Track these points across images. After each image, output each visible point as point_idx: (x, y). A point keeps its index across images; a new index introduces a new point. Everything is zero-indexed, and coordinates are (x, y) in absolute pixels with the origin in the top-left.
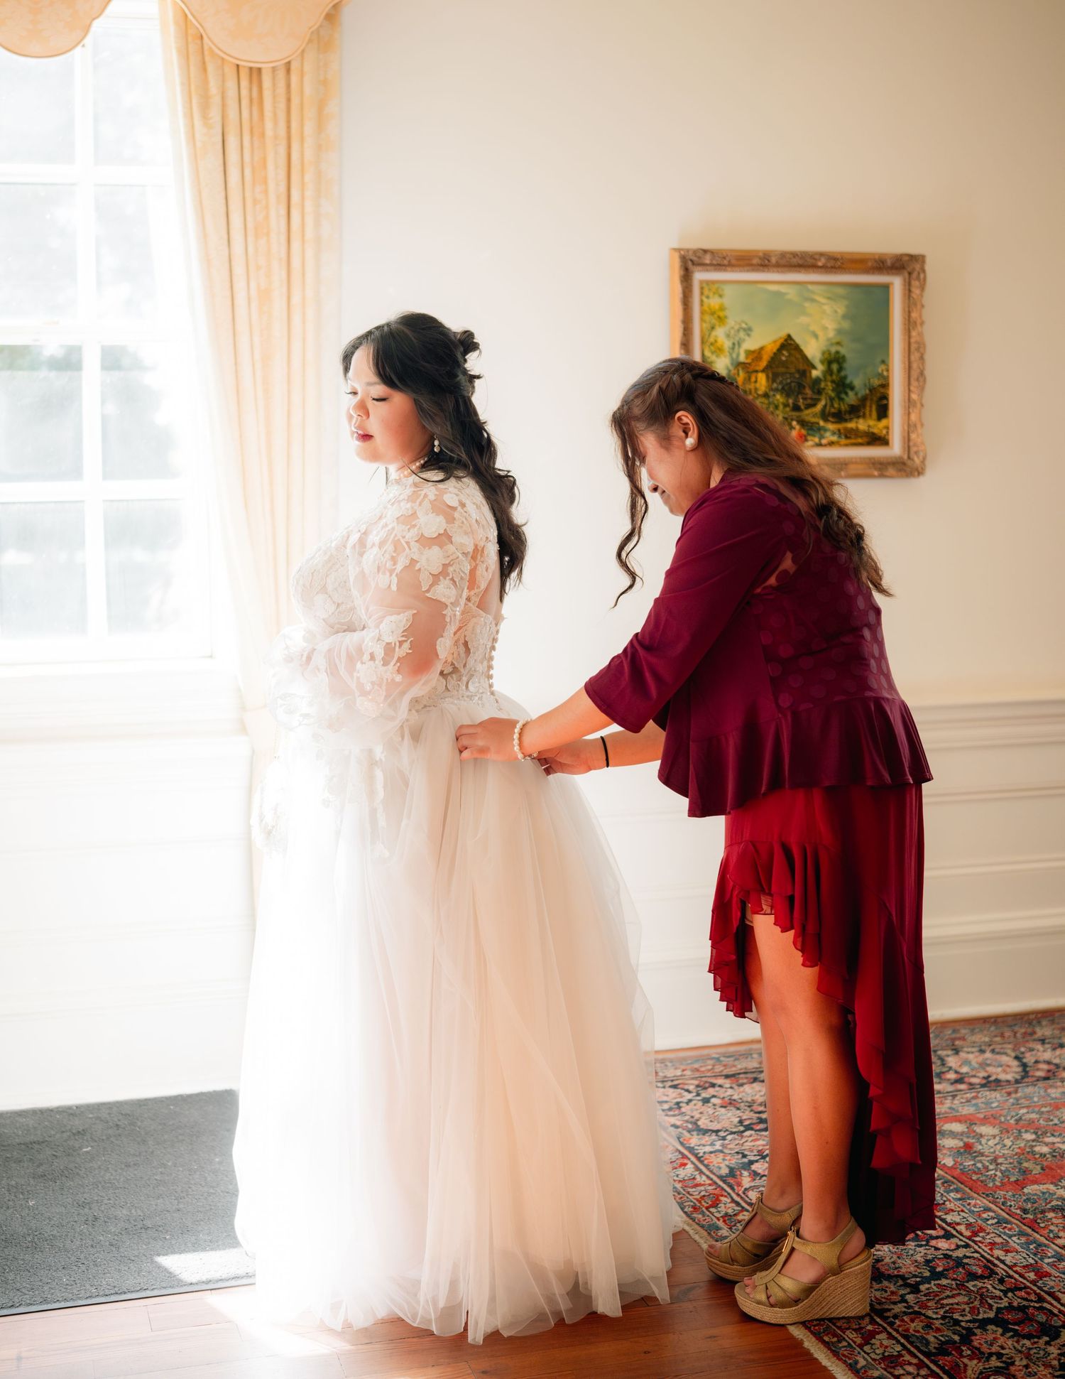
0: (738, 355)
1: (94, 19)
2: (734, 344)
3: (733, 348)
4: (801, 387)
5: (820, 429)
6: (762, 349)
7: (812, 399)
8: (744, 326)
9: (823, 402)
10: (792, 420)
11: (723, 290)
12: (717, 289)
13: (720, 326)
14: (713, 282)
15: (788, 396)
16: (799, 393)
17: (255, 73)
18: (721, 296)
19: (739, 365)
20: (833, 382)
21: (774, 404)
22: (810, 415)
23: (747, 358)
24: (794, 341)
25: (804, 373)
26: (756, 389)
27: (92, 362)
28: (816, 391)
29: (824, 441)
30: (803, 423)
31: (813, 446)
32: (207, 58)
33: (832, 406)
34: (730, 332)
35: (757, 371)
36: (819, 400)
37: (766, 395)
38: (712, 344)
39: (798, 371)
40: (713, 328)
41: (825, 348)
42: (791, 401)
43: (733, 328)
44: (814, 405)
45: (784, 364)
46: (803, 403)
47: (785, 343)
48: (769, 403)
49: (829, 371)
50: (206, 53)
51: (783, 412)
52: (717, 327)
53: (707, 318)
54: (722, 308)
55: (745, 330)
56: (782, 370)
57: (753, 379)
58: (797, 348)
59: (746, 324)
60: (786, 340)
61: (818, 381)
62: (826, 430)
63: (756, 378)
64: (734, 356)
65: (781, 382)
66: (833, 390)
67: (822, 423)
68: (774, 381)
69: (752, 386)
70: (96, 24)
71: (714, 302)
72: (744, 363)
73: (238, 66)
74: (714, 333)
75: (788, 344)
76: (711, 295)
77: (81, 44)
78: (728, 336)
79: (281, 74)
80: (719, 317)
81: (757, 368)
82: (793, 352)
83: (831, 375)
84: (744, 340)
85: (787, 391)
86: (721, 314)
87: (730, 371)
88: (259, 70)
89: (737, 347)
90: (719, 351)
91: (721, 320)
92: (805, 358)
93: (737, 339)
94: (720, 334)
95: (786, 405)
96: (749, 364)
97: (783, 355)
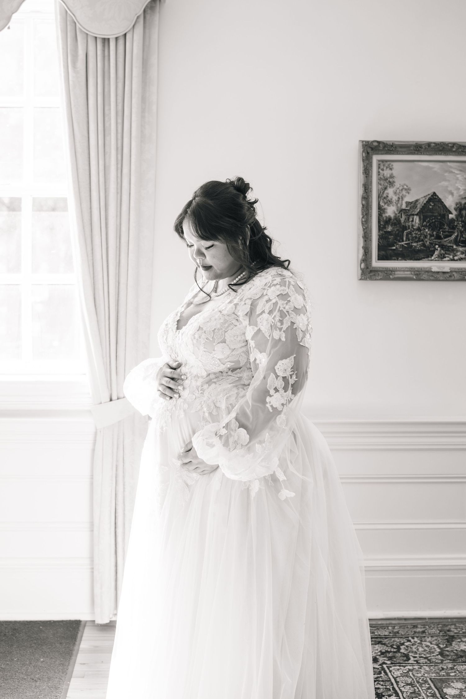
0: (402, 204)
1: (13, 13)
2: (399, 198)
3: (398, 201)
4: (442, 225)
5: (453, 250)
6: (417, 201)
7: (448, 232)
8: (405, 187)
9: (456, 234)
10: (436, 244)
11: (392, 165)
12: (389, 165)
13: (390, 187)
14: (387, 161)
15: (433, 230)
16: (440, 228)
17: (106, 41)
18: (391, 169)
19: (401, 211)
20: (462, 221)
21: (424, 234)
22: (446, 241)
23: (407, 207)
24: (438, 196)
25: (444, 216)
26: (413, 226)
27: (27, 206)
28: (451, 227)
29: (456, 258)
30: (442, 247)
31: (448, 260)
32: (78, 33)
33: (462, 236)
34: (396, 191)
35: (413, 215)
36: (454, 233)
37: (419, 229)
38: (385, 198)
39: (440, 215)
40: (386, 188)
41: (458, 201)
42: (435, 233)
43: (398, 188)
44: (450, 236)
45: (431, 211)
46: (443, 234)
47: (432, 197)
48: (421, 234)
49: (460, 215)
50: (78, 31)
51: (429, 240)
52: (388, 188)
53: (382, 182)
54: (392, 176)
55: (406, 189)
56: (430, 214)
57: (411, 219)
58: (440, 201)
59: (407, 186)
60: (432, 196)
61: (453, 220)
62: (457, 251)
63: (413, 219)
64: (399, 205)
65: (429, 222)
66: (462, 227)
67: (455, 247)
68: (424, 221)
69: (410, 224)
70: (14, 16)
71: (387, 173)
72: (405, 210)
73: (96, 38)
74: (386, 192)
75: (434, 199)
76: (385, 168)
77: (7, 26)
78: (395, 193)
79: (121, 42)
80: (390, 182)
81: (413, 213)
82: (437, 203)
83: (462, 217)
84: (405, 196)
85: (432, 227)
86: (391, 180)
87: (396, 214)
88: (109, 39)
89: (401, 200)
90: (389, 202)
91: (391, 184)
92: (444, 206)
93: (401, 195)
94: (390, 192)
95: (431, 235)
96: (409, 210)
97: (431, 205)
